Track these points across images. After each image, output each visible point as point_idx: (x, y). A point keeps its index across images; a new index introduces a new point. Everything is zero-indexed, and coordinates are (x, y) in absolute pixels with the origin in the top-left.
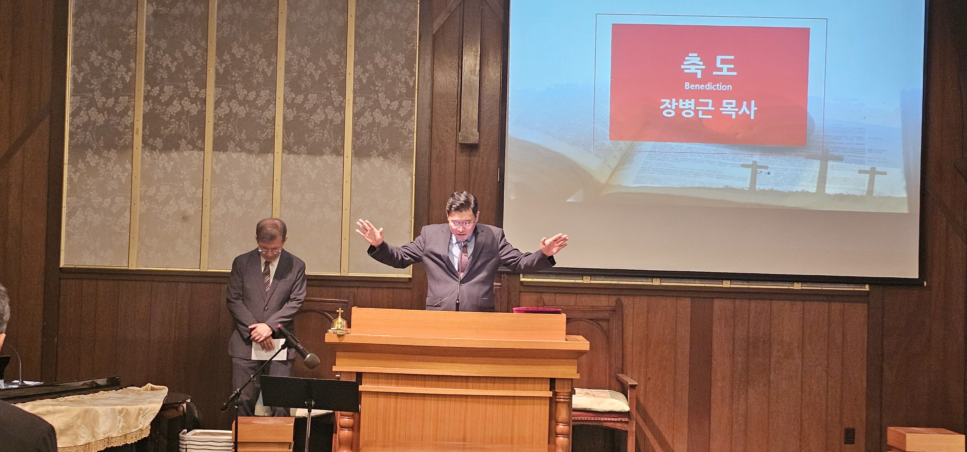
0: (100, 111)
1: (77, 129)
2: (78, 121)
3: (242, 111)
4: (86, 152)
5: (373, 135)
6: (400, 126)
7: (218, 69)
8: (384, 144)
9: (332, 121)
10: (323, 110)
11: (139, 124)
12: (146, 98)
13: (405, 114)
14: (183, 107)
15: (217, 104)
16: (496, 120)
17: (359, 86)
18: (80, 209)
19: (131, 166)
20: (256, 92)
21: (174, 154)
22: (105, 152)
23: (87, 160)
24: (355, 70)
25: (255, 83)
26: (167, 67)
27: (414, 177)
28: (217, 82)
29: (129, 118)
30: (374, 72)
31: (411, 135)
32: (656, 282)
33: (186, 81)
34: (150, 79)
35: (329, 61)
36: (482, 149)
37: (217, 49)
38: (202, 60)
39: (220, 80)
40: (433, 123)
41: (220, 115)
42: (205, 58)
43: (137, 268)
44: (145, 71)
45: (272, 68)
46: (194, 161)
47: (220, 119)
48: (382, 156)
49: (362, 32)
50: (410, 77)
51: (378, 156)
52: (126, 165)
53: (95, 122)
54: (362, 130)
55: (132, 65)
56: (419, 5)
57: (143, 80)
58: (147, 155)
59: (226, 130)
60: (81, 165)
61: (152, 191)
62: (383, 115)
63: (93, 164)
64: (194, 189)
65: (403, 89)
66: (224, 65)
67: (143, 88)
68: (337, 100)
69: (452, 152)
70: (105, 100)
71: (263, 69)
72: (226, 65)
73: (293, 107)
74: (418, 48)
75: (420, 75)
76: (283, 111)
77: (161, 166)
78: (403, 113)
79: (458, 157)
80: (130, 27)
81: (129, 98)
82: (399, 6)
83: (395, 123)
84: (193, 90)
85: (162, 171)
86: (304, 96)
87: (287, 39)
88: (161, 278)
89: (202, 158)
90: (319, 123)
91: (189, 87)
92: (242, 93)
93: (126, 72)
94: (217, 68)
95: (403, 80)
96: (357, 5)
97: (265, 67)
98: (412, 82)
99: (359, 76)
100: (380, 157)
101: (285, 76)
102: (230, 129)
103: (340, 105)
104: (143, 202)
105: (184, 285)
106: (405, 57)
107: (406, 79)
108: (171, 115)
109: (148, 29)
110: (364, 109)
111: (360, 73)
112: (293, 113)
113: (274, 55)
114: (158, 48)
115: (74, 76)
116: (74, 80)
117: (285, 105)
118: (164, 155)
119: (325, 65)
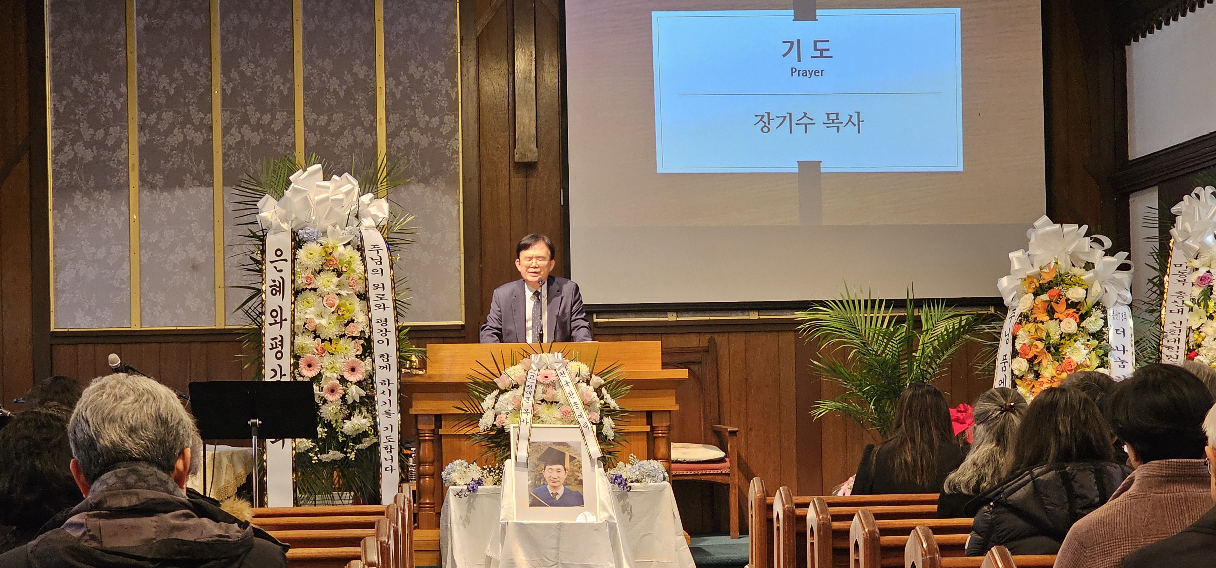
0: (88, 145)
1: (61, 167)
2: (62, 158)
3: (255, 138)
4: (74, 195)
5: (410, 158)
6: (443, 147)
7: (225, 89)
8: (424, 168)
9: (362, 144)
10: (351, 132)
11: (134, 159)
12: (141, 128)
13: (448, 131)
14: (185, 136)
15: (226, 131)
16: (556, 133)
17: (391, 101)
18: (70, 262)
19: (127, 209)
20: (271, 115)
21: (178, 192)
22: (97, 193)
23: (75, 204)
24: (387, 83)
25: (270, 103)
26: (166, 91)
27: (461, 205)
28: (223, 105)
29: (123, 152)
30: (408, 84)
31: (456, 156)
32: (754, 316)
33: (187, 105)
34: (145, 105)
35: (356, 74)
36: (540, 167)
37: (223, 67)
38: (205, 80)
39: (227, 102)
40: (482, 141)
41: (231, 144)
42: (209, 78)
43: (142, 329)
44: (139, 96)
45: (288, 85)
46: (203, 200)
47: (230, 147)
48: (422, 182)
49: (392, 38)
50: (452, 88)
51: (418, 182)
52: (122, 208)
53: (82, 158)
54: (398, 152)
55: (123, 89)
56: (458, 4)
57: (137, 105)
58: (146, 194)
59: (238, 161)
60: (68, 211)
61: (154, 237)
62: (422, 135)
63: (82, 209)
64: (204, 233)
65: (443, 102)
66: (231, 85)
67: (137, 116)
68: (367, 119)
69: (505, 173)
70: (93, 132)
71: (279, 87)
72: (234, 84)
73: (316, 131)
74: (459, 54)
75: (464, 86)
76: (304, 136)
77: (162, 206)
78: (445, 131)
79: (512, 179)
80: (119, 45)
81: (121, 127)
82: (435, 6)
83: (436, 143)
84: (197, 116)
85: (165, 213)
86: (328, 116)
87: (304, 50)
88: (171, 339)
89: (211, 195)
90: (346, 147)
91: (191, 112)
92: (254, 116)
93: (117, 99)
94: (224, 87)
95: (444, 92)
96: (385, 8)
97: (280, 85)
98: (454, 94)
99: (391, 90)
100: (420, 183)
101: (304, 94)
102: (242, 159)
103: (371, 125)
104: (144, 251)
105: (198, 346)
106: (445, 66)
107: (447, 91)
108: (172, 146)
109: (140, 46)
110: (399, 129)
111: (393, 87)
112: (316, 138)
113: (290, 71)
114: (153, 68)
115: (54, 105)
116: (55, 110)
117: (306, 129)
118: (166, 194)
119: (351, 80)
